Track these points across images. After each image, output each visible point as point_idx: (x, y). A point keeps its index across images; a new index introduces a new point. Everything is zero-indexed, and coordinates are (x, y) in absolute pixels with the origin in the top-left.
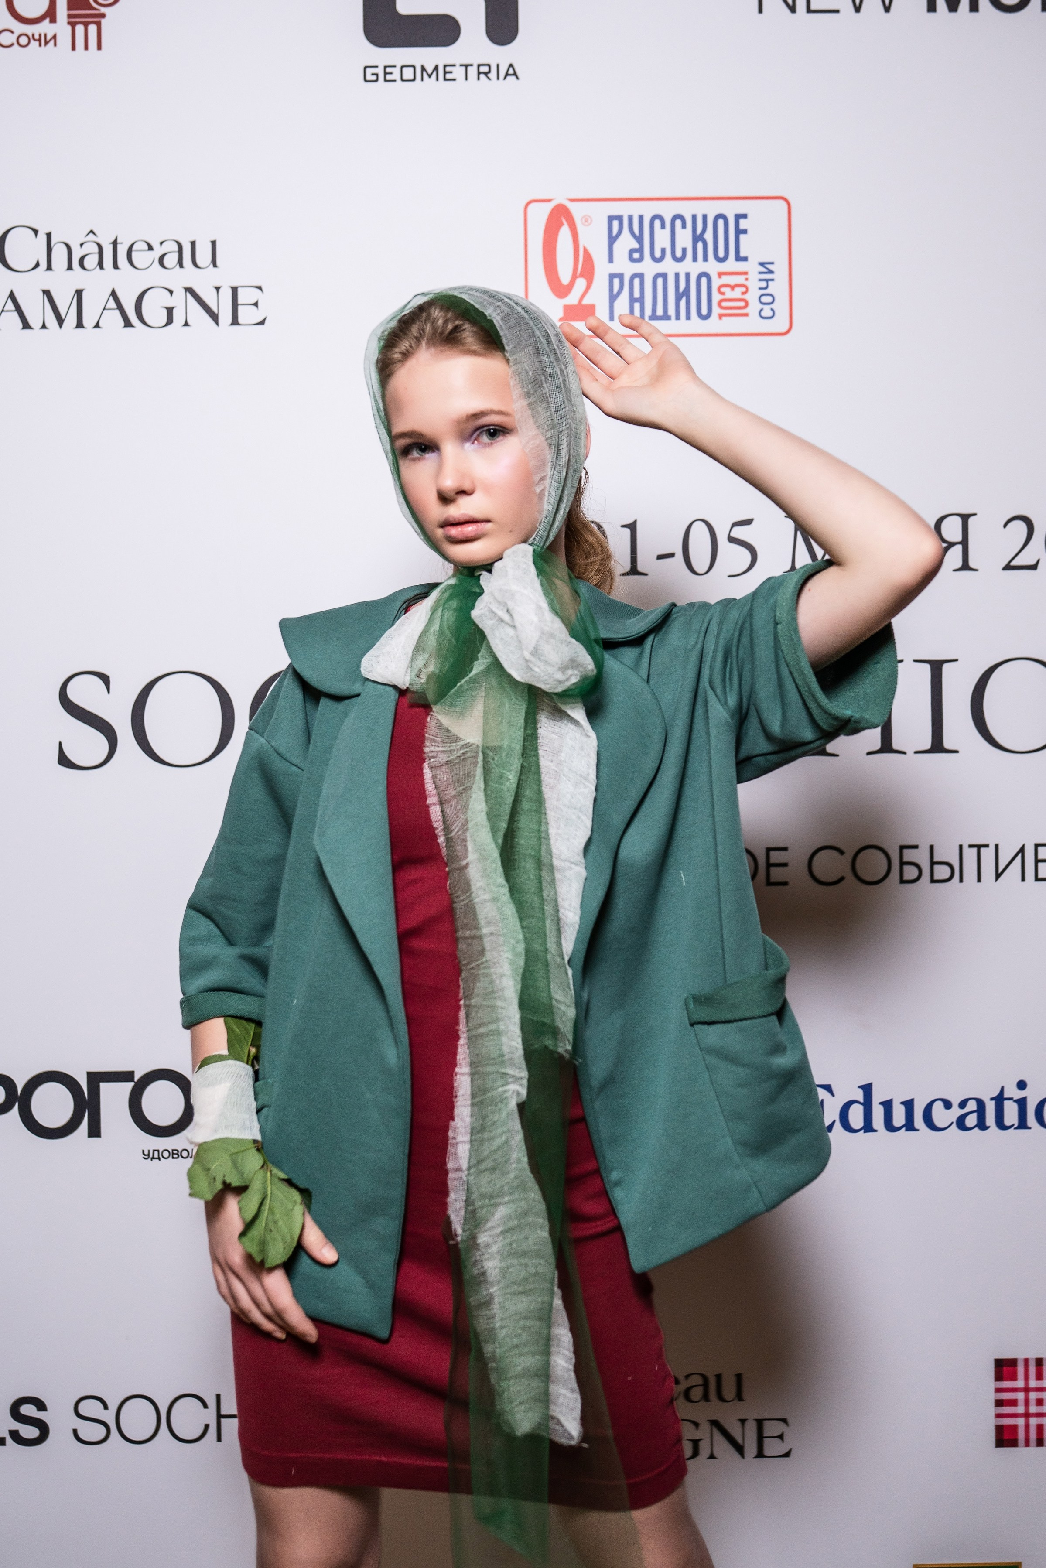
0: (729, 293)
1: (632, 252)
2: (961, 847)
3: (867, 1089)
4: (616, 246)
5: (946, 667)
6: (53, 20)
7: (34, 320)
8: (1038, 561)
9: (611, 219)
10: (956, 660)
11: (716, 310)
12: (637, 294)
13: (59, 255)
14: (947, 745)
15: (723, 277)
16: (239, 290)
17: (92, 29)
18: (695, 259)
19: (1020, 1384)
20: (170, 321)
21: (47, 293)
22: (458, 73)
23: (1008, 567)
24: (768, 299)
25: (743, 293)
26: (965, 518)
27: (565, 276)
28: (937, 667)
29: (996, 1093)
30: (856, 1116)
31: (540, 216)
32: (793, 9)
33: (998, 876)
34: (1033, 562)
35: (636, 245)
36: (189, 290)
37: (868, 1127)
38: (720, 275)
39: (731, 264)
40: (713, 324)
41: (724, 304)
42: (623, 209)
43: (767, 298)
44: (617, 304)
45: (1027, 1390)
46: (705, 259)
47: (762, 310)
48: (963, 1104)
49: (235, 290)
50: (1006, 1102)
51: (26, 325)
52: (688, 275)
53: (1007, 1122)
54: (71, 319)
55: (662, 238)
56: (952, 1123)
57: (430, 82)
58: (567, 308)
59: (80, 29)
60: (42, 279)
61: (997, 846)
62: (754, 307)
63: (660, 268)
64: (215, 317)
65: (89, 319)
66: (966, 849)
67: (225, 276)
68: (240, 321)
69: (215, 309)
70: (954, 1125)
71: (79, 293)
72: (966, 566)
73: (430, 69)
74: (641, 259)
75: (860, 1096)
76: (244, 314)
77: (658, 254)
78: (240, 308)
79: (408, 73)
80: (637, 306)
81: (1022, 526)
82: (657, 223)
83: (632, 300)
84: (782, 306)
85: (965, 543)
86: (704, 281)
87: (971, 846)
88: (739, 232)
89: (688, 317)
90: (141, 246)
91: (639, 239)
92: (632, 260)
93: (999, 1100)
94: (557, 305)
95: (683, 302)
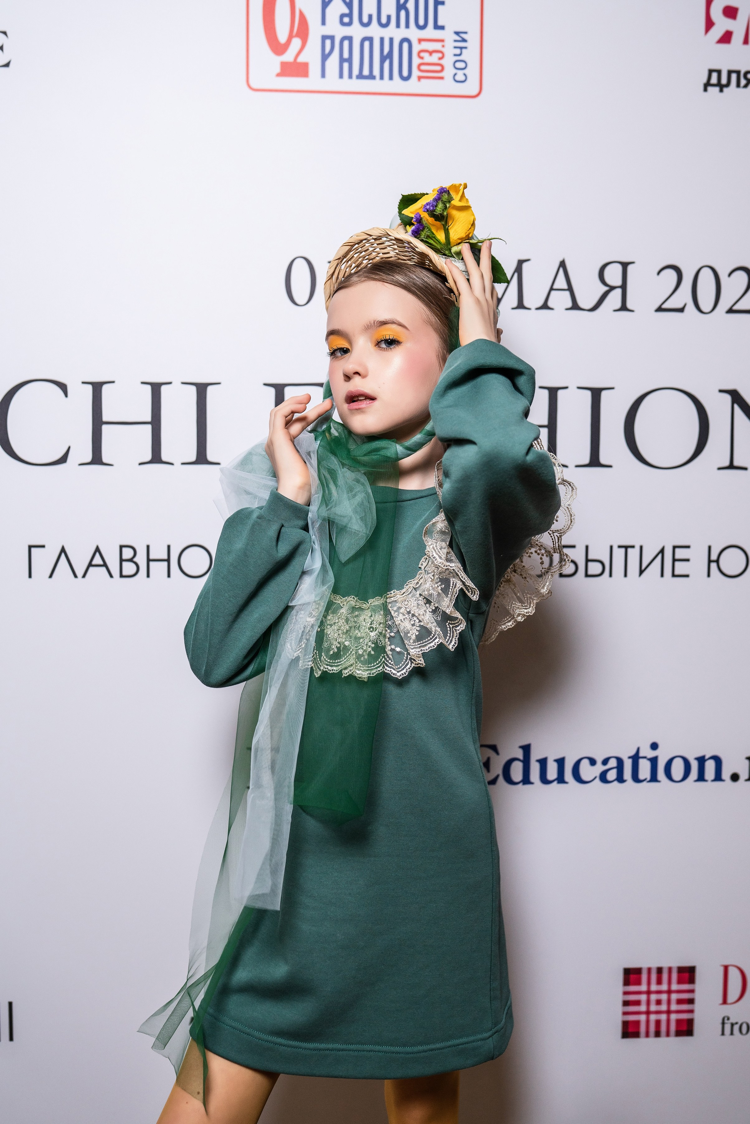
0: (427, 58)
1: (342, 16)
2: (611, 547)
3: (526, 749)
4: (328, 10)
5: (604, 394)
8: (685, 305)
10: (613, 388)
11: (415, 73)
12: (346, 55)
14: (603, 460)
15: (423, 43)
18: (398, 26)
19: (644, 988)
23: (660, 309)
24: (461, 65)
25: (440, 59)
26: (625, 266)
27: (282, 36)
28: (596, 394)
29: (633, 753)
30: (517, 771)
33: (641, 572)
34: (680, 306)
35: (346, 11)
37: (526, 780)
38: (420, 41)
39: (430, 32)
40: (413, 85)
41: (423, 68)
44: (328, 63)
45: (649, 992)
46: (407, 26)
47: (455, 74)
48: (605, 762)
50: (641, 761)
52: (391, 40)
53: (641, 777)
55: (370, 5)
56: (595, 778)
58: (284, 65)
61: (641, 547)
62: (449, 72)
63: (367, 32)
66: (615, 549)
70: (598, 779)
72: (624, 308)
74: (350, 24)
75: (520, 754)
77: (365, 20)
80: (346, 65)
81: (672, 275)
83: (342, 60)
84: (473, 71)
85: (624, 287)
86: (405, 45)
87: (620, 547)
88: (437, 3)
89: (391, 78)
91: (350, 5)
92: (342, 23)
93: (636, 758)
94: (275, 62)
95: (387, 64)
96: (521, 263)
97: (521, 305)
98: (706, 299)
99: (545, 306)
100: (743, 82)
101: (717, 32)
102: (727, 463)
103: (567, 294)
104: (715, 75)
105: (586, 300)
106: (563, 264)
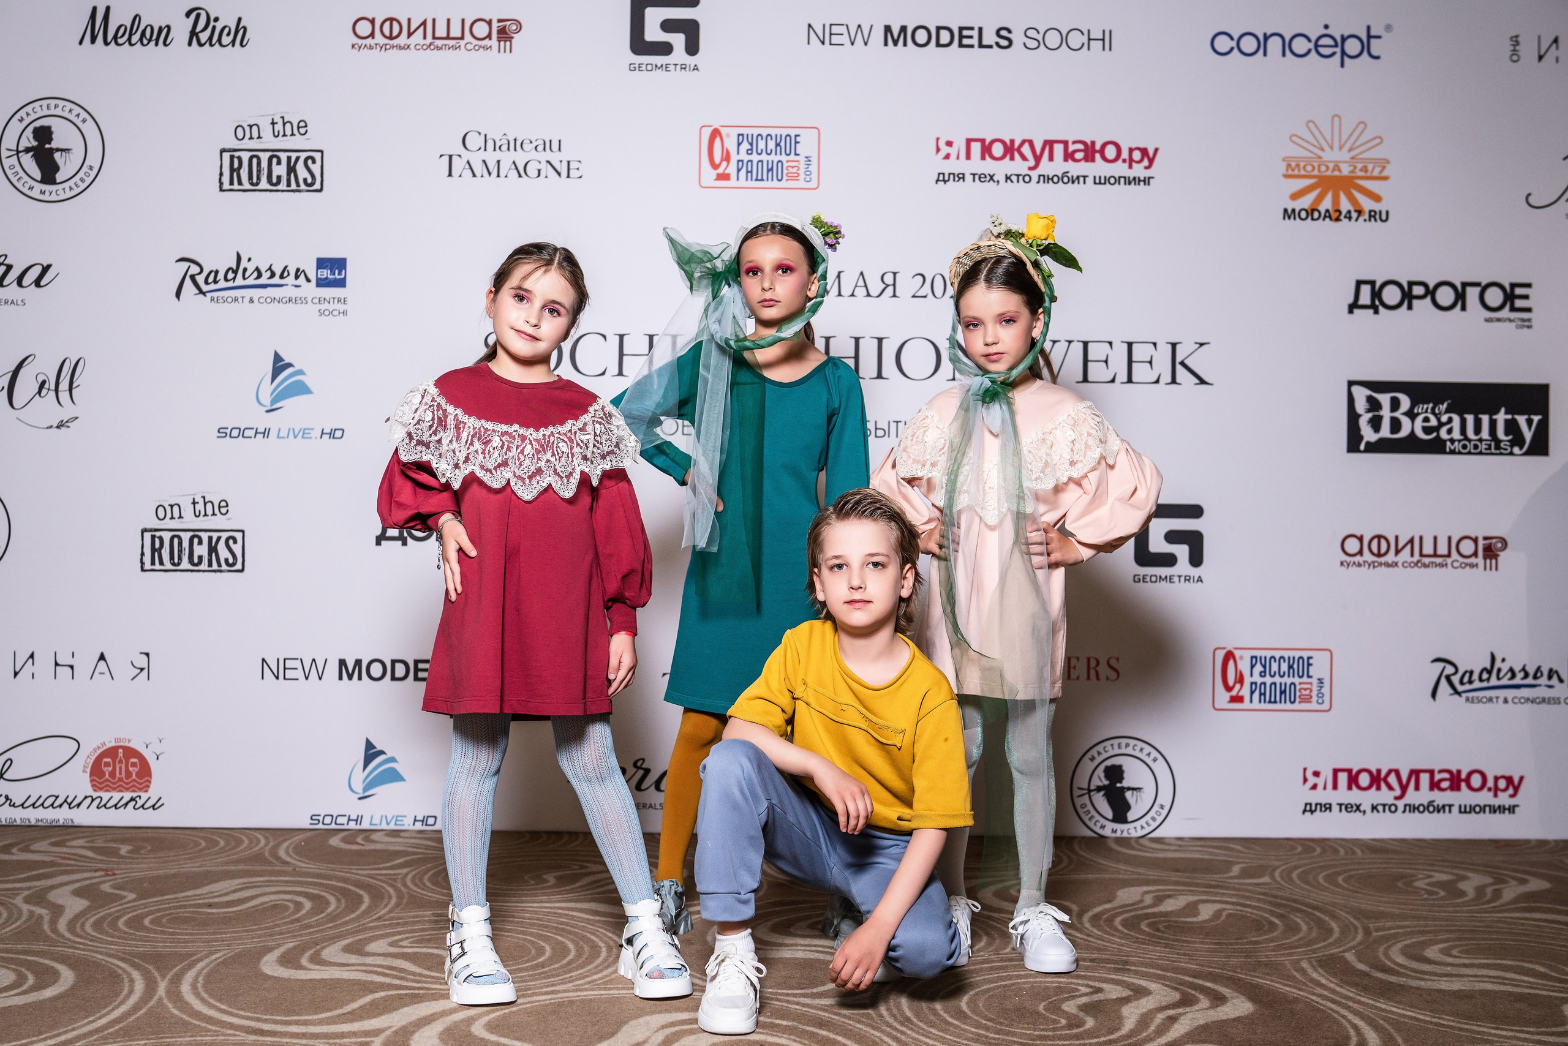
0: (791, 170)
1: (748, 150)
2: (889, 422)
4: (741, 147)
5: (884, 341)
6: (490, 39)
7: (478, 173)
8: (927, 294)
9: (739, 135)
10: (889, 338)
11: (785, 177)
12: (749, 169)
13: (490, 144)
14: (884, 375)
15: (789, 163)
16: (571, 163)
17: (508, 43)
18: (776, 154)
20: (539, 175)
21: (484, 161)
22: (672, 68)
25: (798, 170)
26: (895, 274)
27: (717, 160)
28: (880, 340)
31: (707, 133)
32: (823, 43)
34: (924, 294)
35: (749, 147)
36: (548, 162)
38: (788, 161)
39: (792, 157)
40: (783, 184)
41: (789, 175)
42: (744, 131)
43: (808, 173)
44: (741, 173)
46: (781, 154)
47: (805, 178)
49: (569, 162)
51: (474, 175)
52: (773, 161)
54: (495, 173)
55: (762, 145)
57: (659, 71)
58: (718, 175)
59: (502, 43)
60: (482, 155)
62: (802, 176)
63: (760, 158)
64: (559, 174)
65: (502, 174)
66: (891, 423)
67: (565, 156)
68: (571, 175)
69: (559, 170)
71: (498, 162)
72: (894, 296)
73: (659, 65)
74: (752, 154)
76: (573, 173)
77: (759, 151)
78: (571, 171)
79: (649, 67)
80: (749, 174)
81: (920, 278)
82: (760, 138)
83: (748, 172)
84: (814, 176)
85: (894, 285)
86: (780, 164)
87: (894, 422)
88: (796, 142)
89: (772, 180)
90: (527, 141)
91: (751, 144)
92: (748, 154)
94: (714, 173)
95: (770, 173)
96: (840, 273)
97: (840, 295)
98: (939, 289)
99: (853, 295)
100: (957, 179)
101: (942, 154)
102: (951, 377)
103: (864, 289)
104: (941, 176)
105: (874, 292)
106: (862, 274)
